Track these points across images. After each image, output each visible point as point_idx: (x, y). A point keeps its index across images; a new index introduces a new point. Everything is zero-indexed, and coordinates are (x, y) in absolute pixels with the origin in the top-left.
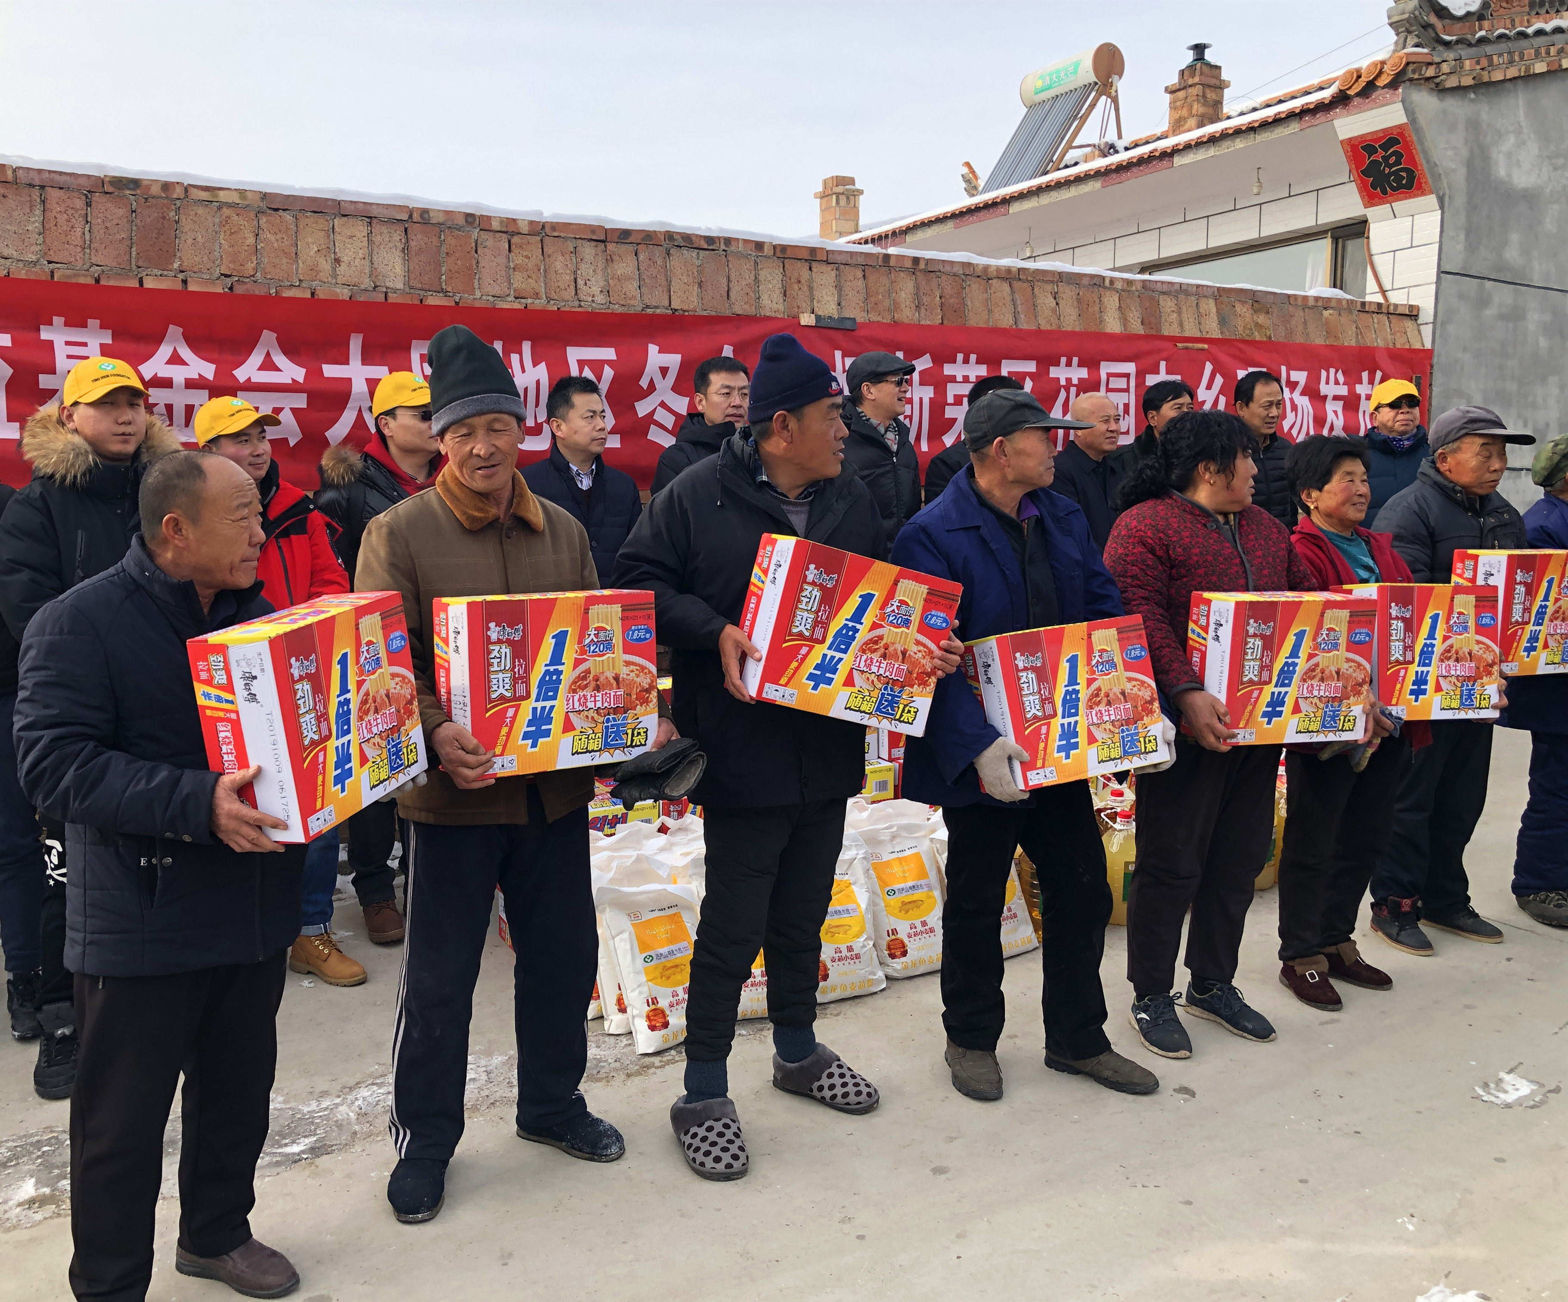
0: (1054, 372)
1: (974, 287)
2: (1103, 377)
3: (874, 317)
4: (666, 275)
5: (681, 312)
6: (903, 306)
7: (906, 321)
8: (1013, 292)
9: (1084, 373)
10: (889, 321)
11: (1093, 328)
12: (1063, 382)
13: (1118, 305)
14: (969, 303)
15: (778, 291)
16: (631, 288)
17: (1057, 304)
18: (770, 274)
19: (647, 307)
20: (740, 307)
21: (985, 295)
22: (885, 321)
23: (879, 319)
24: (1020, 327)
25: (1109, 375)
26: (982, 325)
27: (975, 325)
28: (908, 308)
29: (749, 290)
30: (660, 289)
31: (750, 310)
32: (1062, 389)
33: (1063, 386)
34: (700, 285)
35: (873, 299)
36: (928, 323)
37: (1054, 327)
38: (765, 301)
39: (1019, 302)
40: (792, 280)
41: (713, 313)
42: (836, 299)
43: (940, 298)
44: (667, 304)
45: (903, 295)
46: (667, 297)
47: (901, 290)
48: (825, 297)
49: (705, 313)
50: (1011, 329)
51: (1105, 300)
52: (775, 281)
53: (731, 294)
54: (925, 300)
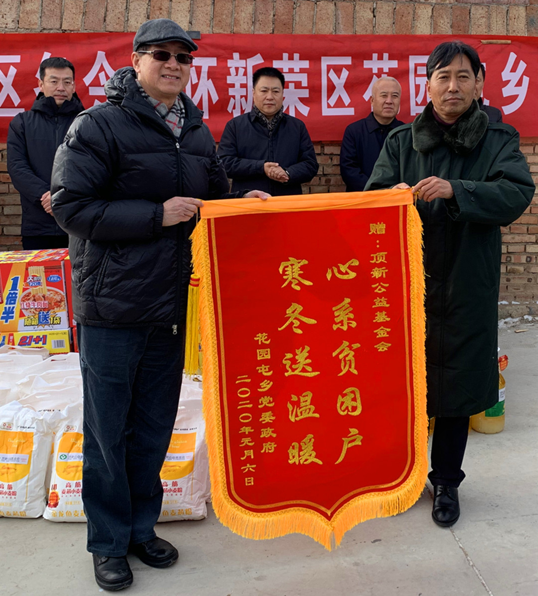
0: (367, 64)
1: (303, 7)
2: (412, 66)
3: (217, 30)
4: (61, 9)
5: (69, 32)
6: (242, 22)
7: (243, 32)
8: (336, 10)
9: (394, 64)
10: (229, 33)
11: (404, 32)
12: (375, 71)
13: (430, 14)
14: (297, 18)
15: (142, 16)
16: (35, 18)
17: (374, 16)
18: (139, 5)
19: (44, 29)
20: (112, 26)
21: (312, 13)
22: (226, 33)
23: (221, 31)
24: (339, 33)
25: (416, 65)
26: (306, 32)
27: (300, 33)
28: (246, 24)
29: (120, 16)
30: (55, 18)
31: (119, 29)
32: (374, 76)
33: (375, 74)
34: (84, 14)
35: (218, 19)
36: (261, 33)
37: (369, 32)
38: (132, 22)
39: (340, 16)
40: (155, 8)
41: (92, 31)
42: (188, 19)
43: (274, 16)
44: (58, 26)
45: (243, 14)
46: (59, 23)
47: (241, 11)
48: (180, 18)
49: (85, 32)
50: (331, 35)
51: (419, 12)
52: (142, 9)
53: (106, 19)
54: (260, 17)
